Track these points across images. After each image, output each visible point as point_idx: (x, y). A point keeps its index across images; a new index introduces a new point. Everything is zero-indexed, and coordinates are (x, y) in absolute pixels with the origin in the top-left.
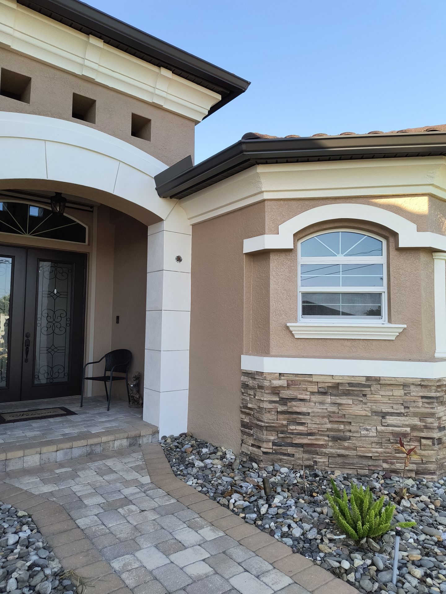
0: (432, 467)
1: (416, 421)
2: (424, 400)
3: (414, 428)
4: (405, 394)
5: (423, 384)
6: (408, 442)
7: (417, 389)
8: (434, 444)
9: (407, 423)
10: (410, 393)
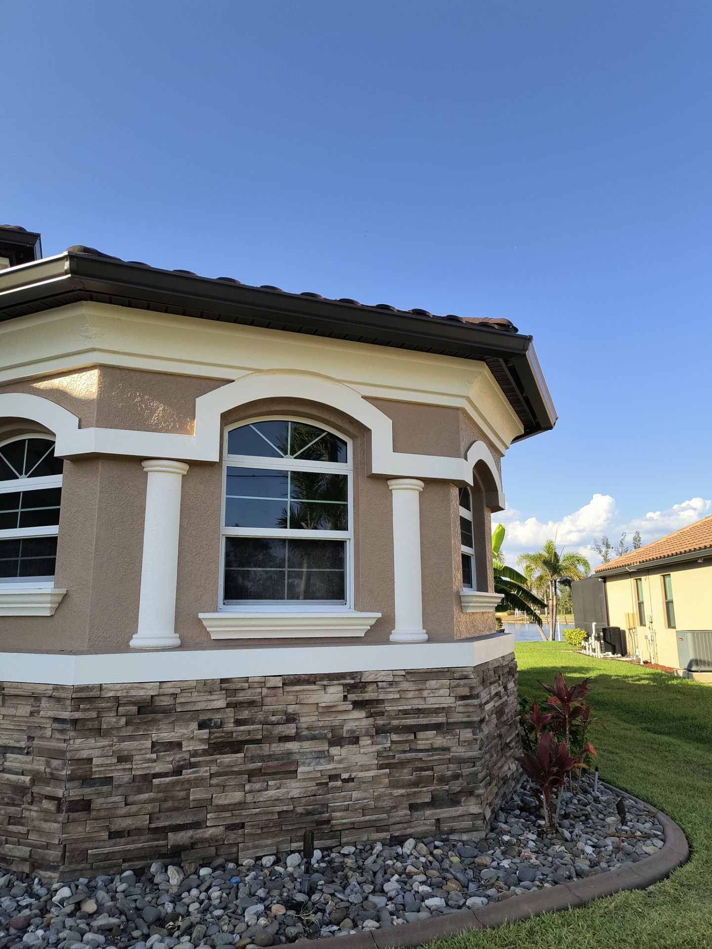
0: (54, 854)
1: (39, 765)
2: (56, 726)
3: (37, 778)
4: (32, 714)
5: (56, 694)
6: (29, 804)
7: (48, 705)
8: (59, 810)
9: (28, 767)
10: (38, 712)
